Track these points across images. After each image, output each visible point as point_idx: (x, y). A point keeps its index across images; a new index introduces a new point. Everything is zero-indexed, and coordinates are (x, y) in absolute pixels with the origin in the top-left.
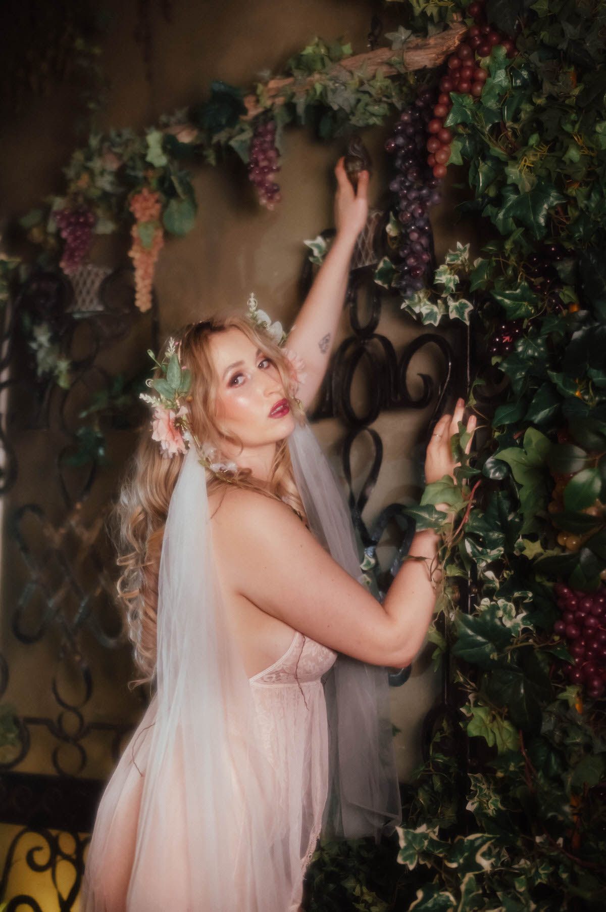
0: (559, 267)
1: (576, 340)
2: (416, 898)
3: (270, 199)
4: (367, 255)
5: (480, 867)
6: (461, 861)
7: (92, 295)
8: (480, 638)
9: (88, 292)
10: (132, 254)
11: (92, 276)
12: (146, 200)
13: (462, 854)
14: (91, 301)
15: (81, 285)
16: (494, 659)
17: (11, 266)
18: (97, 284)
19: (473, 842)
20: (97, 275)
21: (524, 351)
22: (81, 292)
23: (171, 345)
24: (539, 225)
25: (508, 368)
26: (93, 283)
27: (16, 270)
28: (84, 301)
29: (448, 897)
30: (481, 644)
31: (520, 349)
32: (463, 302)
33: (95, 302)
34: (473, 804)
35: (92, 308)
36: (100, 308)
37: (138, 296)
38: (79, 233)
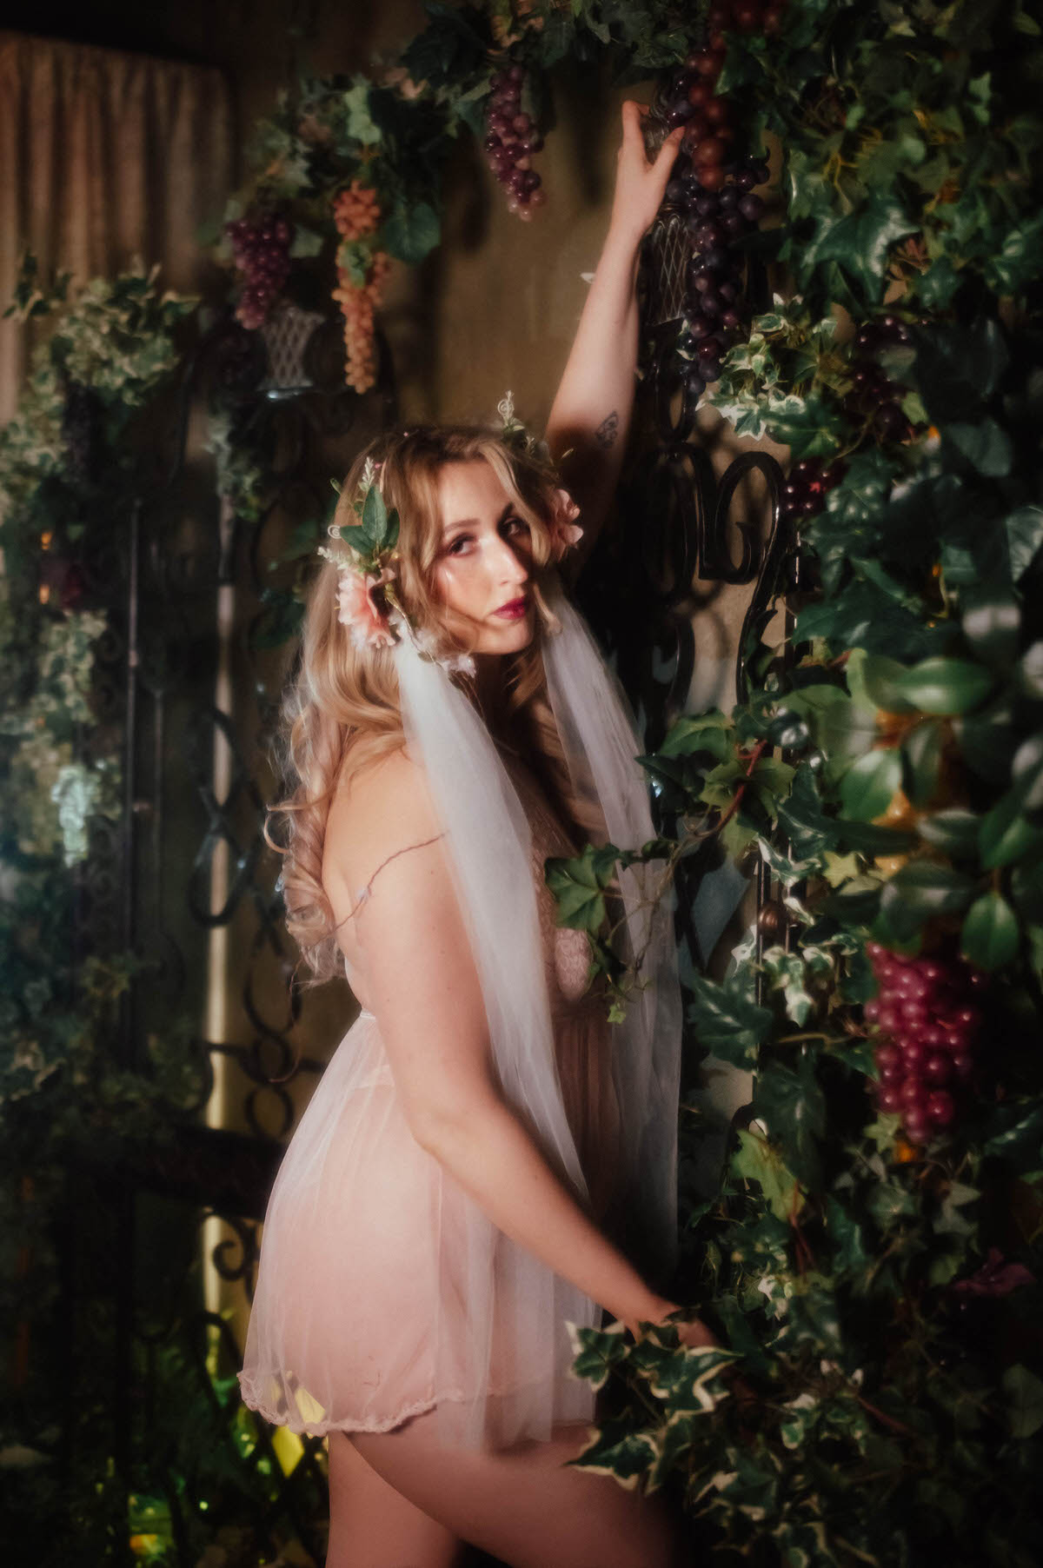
0: (886, 362)
1: (898, 502)
2: (588, 1440)
3: (525, 201)
4: (678, 300)
5: (696, 1404)
6: (675, 1388)
7: (295, 360)
8: (729, 1019)
9: (289, 357)
10: (337, 295)
11: (295, 328)
12: (356, 200)
13: (678, 1376)
14: (294, 371)
15: (278, 344)
16: (751, 1058)
17: (186, 309)
18: (302, 342)
19: (697, 1359)
20: (302, 326)
21: (842, 510)
22: (279, 356)
23: (368, 471)
24: (873, 275)
25: (820, 538)
26: (296, 340)
27: (193, 316)
28: (283, 373)
29: (646, 1445)
30: (733, 1031)
31: (833, 506)
32: (792, 401)
33: (300, 372)
34: (769, 1282)
35: (294, 383)
36: (307, 383)
37: (349, 368)
38: (262, 260)
